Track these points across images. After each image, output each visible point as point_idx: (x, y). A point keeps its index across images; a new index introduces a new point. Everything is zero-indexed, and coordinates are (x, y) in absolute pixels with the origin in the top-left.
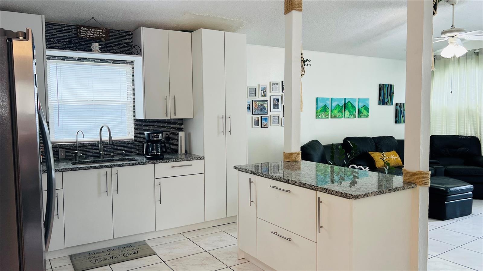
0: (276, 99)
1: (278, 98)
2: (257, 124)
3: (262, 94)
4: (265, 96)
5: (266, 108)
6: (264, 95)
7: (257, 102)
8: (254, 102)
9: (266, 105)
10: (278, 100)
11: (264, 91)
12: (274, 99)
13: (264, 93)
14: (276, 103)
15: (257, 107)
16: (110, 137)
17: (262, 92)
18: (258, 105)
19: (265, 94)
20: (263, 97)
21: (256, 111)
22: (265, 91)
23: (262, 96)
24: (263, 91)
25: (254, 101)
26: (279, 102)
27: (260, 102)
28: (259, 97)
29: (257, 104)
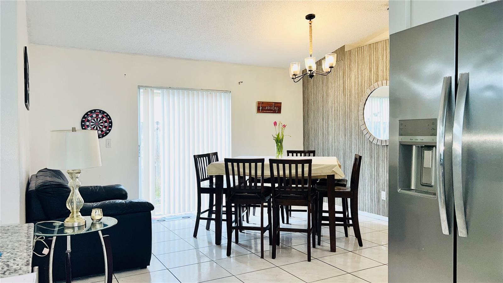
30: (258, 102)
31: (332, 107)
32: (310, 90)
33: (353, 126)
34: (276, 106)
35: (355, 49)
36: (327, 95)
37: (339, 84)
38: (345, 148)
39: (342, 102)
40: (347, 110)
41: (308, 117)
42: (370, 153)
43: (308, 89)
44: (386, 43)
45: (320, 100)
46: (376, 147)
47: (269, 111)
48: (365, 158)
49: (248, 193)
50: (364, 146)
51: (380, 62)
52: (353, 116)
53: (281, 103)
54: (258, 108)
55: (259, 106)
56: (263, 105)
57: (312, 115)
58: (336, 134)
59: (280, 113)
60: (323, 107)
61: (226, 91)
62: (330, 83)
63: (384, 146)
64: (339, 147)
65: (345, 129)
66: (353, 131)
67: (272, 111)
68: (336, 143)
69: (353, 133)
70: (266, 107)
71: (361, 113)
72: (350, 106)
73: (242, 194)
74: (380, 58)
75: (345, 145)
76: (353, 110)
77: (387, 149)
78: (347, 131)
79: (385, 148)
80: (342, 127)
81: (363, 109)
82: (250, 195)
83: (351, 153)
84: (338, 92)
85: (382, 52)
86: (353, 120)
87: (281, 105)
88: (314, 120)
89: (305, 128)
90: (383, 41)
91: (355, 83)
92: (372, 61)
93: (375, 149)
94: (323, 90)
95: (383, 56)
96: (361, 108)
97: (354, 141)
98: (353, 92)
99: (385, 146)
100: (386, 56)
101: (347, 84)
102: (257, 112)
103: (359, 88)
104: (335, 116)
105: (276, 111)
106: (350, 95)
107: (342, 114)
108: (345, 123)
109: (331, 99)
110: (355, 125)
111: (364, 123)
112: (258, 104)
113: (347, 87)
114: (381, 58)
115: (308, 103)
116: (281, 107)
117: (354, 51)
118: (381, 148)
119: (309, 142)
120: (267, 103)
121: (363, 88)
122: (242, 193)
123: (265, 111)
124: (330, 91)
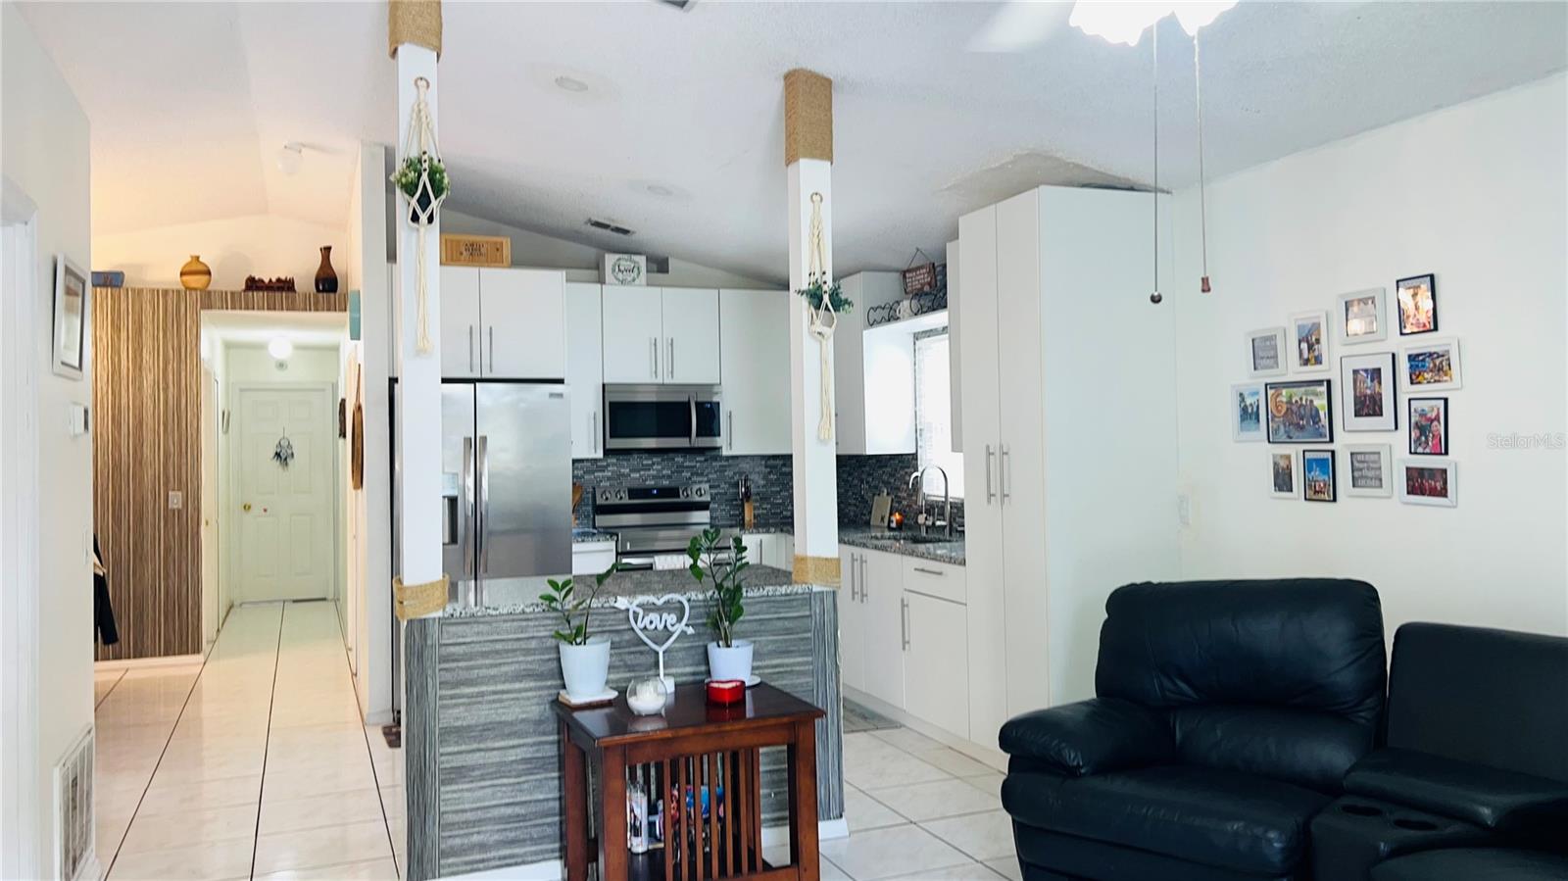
0: (1366, 371)
1: (1376, 366)
2: (1282, 480)
3: (1306, 356)
4: (1318, 361)
5: (1322, 414)
6: (1312, 358)
7: (1284, 392)
8: (1270, 392)
9: (1321, 403)
10: (1376, 374)
11: (1310, 344)
12: (1355, 372)
13: (1310, 348)
14: (1369, 392)
15: (1286, 413)
16: (946, 496)
17: (1304, 346)
18: (1289, 402)
19: (1316, 353)
20: (1309, 368)
21: (1282, 427)
22: (1318, 341)
23: (1306, 362)
24: (1308, 342)
25: (1271, 388)
26: (1380, 383)
27: (1295, 390)
28: (1291, 368)
29: (1284, 400)
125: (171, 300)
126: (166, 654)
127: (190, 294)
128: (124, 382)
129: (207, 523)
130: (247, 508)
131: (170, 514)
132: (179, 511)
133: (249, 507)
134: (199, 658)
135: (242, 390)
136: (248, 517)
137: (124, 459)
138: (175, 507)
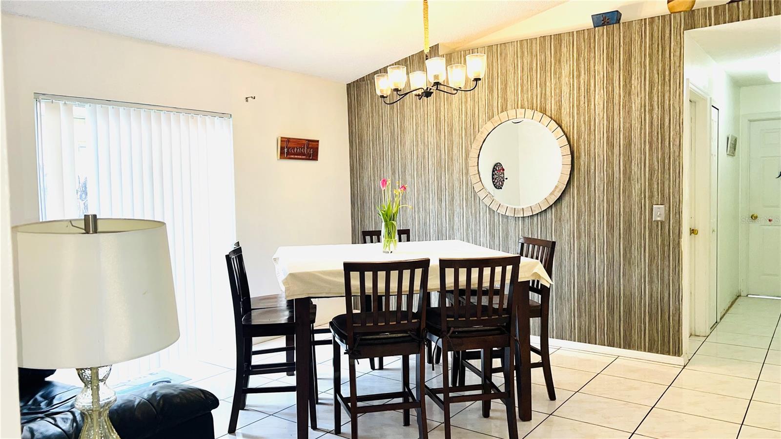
30: (281, 138)
31: (412, 154)
32: (364, 119)
33: (457, 184)
34: (310, 146)
35: (461, 52)
36: (403, 130)
37: (426, 112)
38: (439, 222)
39: (432, 143)
40: (443, 157)
41: (361, 166)
42: (490, 231)
43: (360, 118)
44: (521, 46)
45: (387, 138)
46: (502, 220)
47: (299, 157)
48: (480, 238)
49: (391, 333)
50: (478, 219)
51: (511, 76)
52: (456, 167)
53: (318, 141)
54: (282, 149)
55: (283, 146)
56: (290, 145)
57: (369, 165)
58: (420, 199)
59: (317, 160)
60: (393, 150)
61: (222, 115)
62: (408, 110)
63: (519, 217)
64: (428, 221)
65: (440, 189)
66: (456, 193)
67: (304, 155)
68: (422, 214)
69: (457, 197)
70: (293, 148)
71: (472, 162)
72: (451, 149)
73: (378, 337)
74: (509, 71)
75: (439, 216)
76: (455, 158)
77: (524, 224)
78: (443, 193)
79: (520, 221)
80: (434, 187)
81: (477, 156)
82: (394, 335)
83: (451, 230)
84: (424, 125)
85: (514, 60)
86: (456, 175)
87: (318, 145)
88: (374, 174)
89: (356, 188)
90: (517, 41)
91: (460, 111)
92: (495, 74)
93: (501, 223)
94: (392, 121)
95: (515, 68)
96: (473, 154)
97: (457, 210)
98: (456, 126)
99: (520, 219)
100: (523, 69)
101: (442, 113)
102: (280, 158)
103: (469, 120)
104: (420, 167)
105: (310, 157)
106: (451, 132)
107: (433, 164)
108: (439, 179)
109: (409, 138)
110: (461, 183)
111: (479, 180)
112: (281, 141)
113: (442, 118)
114: (512, 71)
115: (361, 143)
116: (317, 149)
117: (458, 55)
118: (512, 223)
119: (363, 213)
120: (294, 140)
121: (477, 122)
122: (378, 333)
123: (292, 156)
124: (406, 123)
125: (658, 24)
126: (650, 351)
127: (674, 17)
128: (616, 108)
129: (693, 231)
130: (754, 218)
131: (655, 225)
132: (662, 222)
133: (756, 217)
134: (679, 361)
135: (750, 121)
136: (754, 226)
137: (616, 175)
138: (659, 219)
